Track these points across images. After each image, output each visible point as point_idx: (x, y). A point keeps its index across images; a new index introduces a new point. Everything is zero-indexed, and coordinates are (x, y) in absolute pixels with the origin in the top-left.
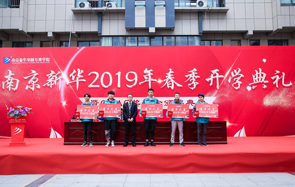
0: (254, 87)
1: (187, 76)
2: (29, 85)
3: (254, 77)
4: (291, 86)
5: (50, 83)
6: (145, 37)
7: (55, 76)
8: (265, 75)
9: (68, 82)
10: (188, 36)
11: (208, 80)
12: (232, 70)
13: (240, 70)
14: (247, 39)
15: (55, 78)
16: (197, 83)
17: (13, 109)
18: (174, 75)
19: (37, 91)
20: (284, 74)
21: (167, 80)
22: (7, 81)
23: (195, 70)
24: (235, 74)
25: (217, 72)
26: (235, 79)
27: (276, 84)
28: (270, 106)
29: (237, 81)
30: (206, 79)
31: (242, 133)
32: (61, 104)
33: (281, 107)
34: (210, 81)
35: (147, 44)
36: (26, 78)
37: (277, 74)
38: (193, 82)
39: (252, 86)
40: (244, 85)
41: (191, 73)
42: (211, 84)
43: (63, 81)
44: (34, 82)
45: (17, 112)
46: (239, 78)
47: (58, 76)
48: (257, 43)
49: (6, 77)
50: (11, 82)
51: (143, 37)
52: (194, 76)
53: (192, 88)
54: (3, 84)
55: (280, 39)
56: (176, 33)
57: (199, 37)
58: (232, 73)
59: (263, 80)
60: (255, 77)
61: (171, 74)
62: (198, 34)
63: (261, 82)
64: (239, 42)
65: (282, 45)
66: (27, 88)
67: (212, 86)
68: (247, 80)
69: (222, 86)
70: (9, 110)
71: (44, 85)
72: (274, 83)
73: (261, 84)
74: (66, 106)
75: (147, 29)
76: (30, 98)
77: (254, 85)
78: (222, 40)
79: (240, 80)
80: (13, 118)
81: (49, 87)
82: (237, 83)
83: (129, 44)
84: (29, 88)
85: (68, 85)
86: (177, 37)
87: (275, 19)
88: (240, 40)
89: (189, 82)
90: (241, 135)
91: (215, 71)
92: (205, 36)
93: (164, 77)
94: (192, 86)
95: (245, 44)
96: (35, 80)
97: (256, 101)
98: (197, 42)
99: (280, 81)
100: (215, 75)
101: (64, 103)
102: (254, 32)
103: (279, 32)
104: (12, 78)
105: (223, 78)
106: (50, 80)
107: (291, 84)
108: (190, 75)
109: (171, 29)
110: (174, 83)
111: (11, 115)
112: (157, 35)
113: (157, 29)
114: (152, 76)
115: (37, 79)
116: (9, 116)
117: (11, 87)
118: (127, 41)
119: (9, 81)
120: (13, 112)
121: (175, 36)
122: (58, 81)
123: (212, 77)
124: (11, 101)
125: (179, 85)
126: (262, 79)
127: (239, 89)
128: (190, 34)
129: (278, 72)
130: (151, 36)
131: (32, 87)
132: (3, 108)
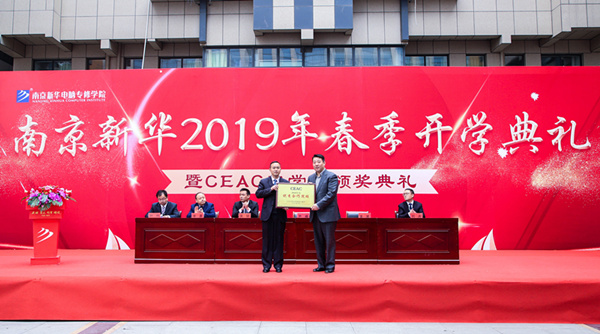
0: (512, 150)
1: (378, 127)
2: (65, 144)
3: (512, 129)
4: (589, 149)
5: (105, 141)
6: (293, 50)
7: (117, 127)
8: (535, 125)
9: (142, 140)
10: (379, 46)
11: (419, 135)
12: (469, 116)
13: (484, 114)
14: (499, 53)
15: (115, 130)
16: (399, 142)
17: (37, 192)
18: (352, 124)
19: (80, 156)
20: (574, 123)
21: (338, 134)
22: (24, 136)
23: (394, 114)
24: (474, 123)
25: (440, 119)
26: (474, 134)
27: (557, 145)
28: (544, 189)
29: (479, 138)
30: (417, 134)
31: (488, 242)
32: (127, 182)
33: (568, 192)
34: (424, 138)
35: (295, 63)
36: (59, 130)
37: (560, 124)
38: (390, 140)
39: (508, 148)
40: (493, 145)
41: (387, 121)
42: (427, 143)
43: (130, 137)
44: (75, 139)
45: (45, 198)
46: (482, 132)
47: (121, 127)
48: (519, 61)
49: (22, 129)
50: (32, 139)
51: (288, 49)
52: (392, 126)
53: (388, 152)
54: (17, 142)
55: (566, 52)
56: (355, 39)
57: (400, 49)
58: (469, 121)
59: (531, 136)
60: (516, 130)
61: (346, 123)
62: (399, 43)
63: (528, 140)
64: (483, 59)
65: (570, 64)
66: (62, 150)
67: (427, 147)
68: (500, 135)
69: (449, 148)
70: (29, 193)
71: (95, 145)
72: (554, 142)
73: (526, 145)
74: (136, 185)
75: (297, 34)
76: (68, 171)
77: (514, 146)
78: (448, 55)
79: (484, 137)
80: (36, 209)
81: (105, 148)
82: (479, 143)
83: (260, 63)
84: (66, 152)
85: (141, 146)
86: (357, 49)
87: (556, 13)
88: (485, 55)
89: (382, 139)
90: (487, 247)
91: (434, 118)
92: (413, 46)
93: (331, 129)
94: (388, 147)
95: (495, 64)
96: (76, 135)
97: (516, 179)
98: (397, 59)
99: (566, 139)
100: (434, 125)
101: (134, 181)
102: (514, 38)
103: (565, 38)
104: (33, 131)
105: (450, 132)
106: (107, 135)
107: (588, 144)
108: (385, 125)
109: (346, 34)
110: (353, 142)
111: (34, 204)
112: (317, 43)
113: (317, 33)
114: (307, 127)
115: (82, 133)
116: (29, 206)
117: (32, 148)
118: (257, 56)
119: (28, 137)
120: (36, 197)
121: (354, 47)
122: (121, 137)
123: (428, 128)
124: (32, 175)
125: (362, 146)
126: (528, 134)
127: (482, 155)
128: (383, 43)
129: (562, 119)
130: (306, 48)
131: (71, 148)
132: (16, 189)
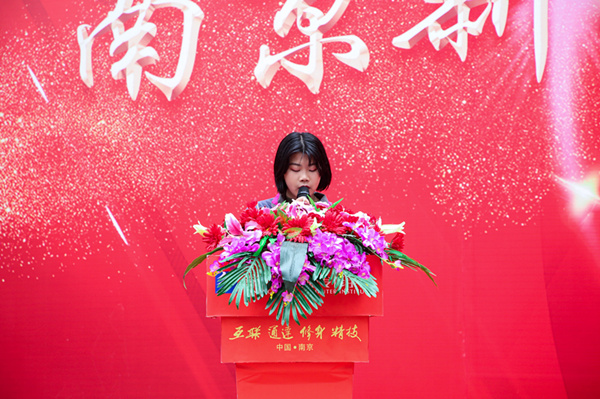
2: (279, 44)
5: (449, 20)
17: (254, 232)
19: (342, 89)
22: (112, 18)
32: (556, 200)
44: (318, 18)
45: (294, 261)
50: (144, 27)
66: (265, 67)
70: (214, 236)
71: (402, 41)
80: (260, 313)
81: (448, 50)
84: (282, 75)
101: (584, 193)
111: (248, 287)
116: (222, 293)
117: (146, 66)
119: (128, 21)
124: (150, 180)
131: (305, 61)
132: (91, 233)
